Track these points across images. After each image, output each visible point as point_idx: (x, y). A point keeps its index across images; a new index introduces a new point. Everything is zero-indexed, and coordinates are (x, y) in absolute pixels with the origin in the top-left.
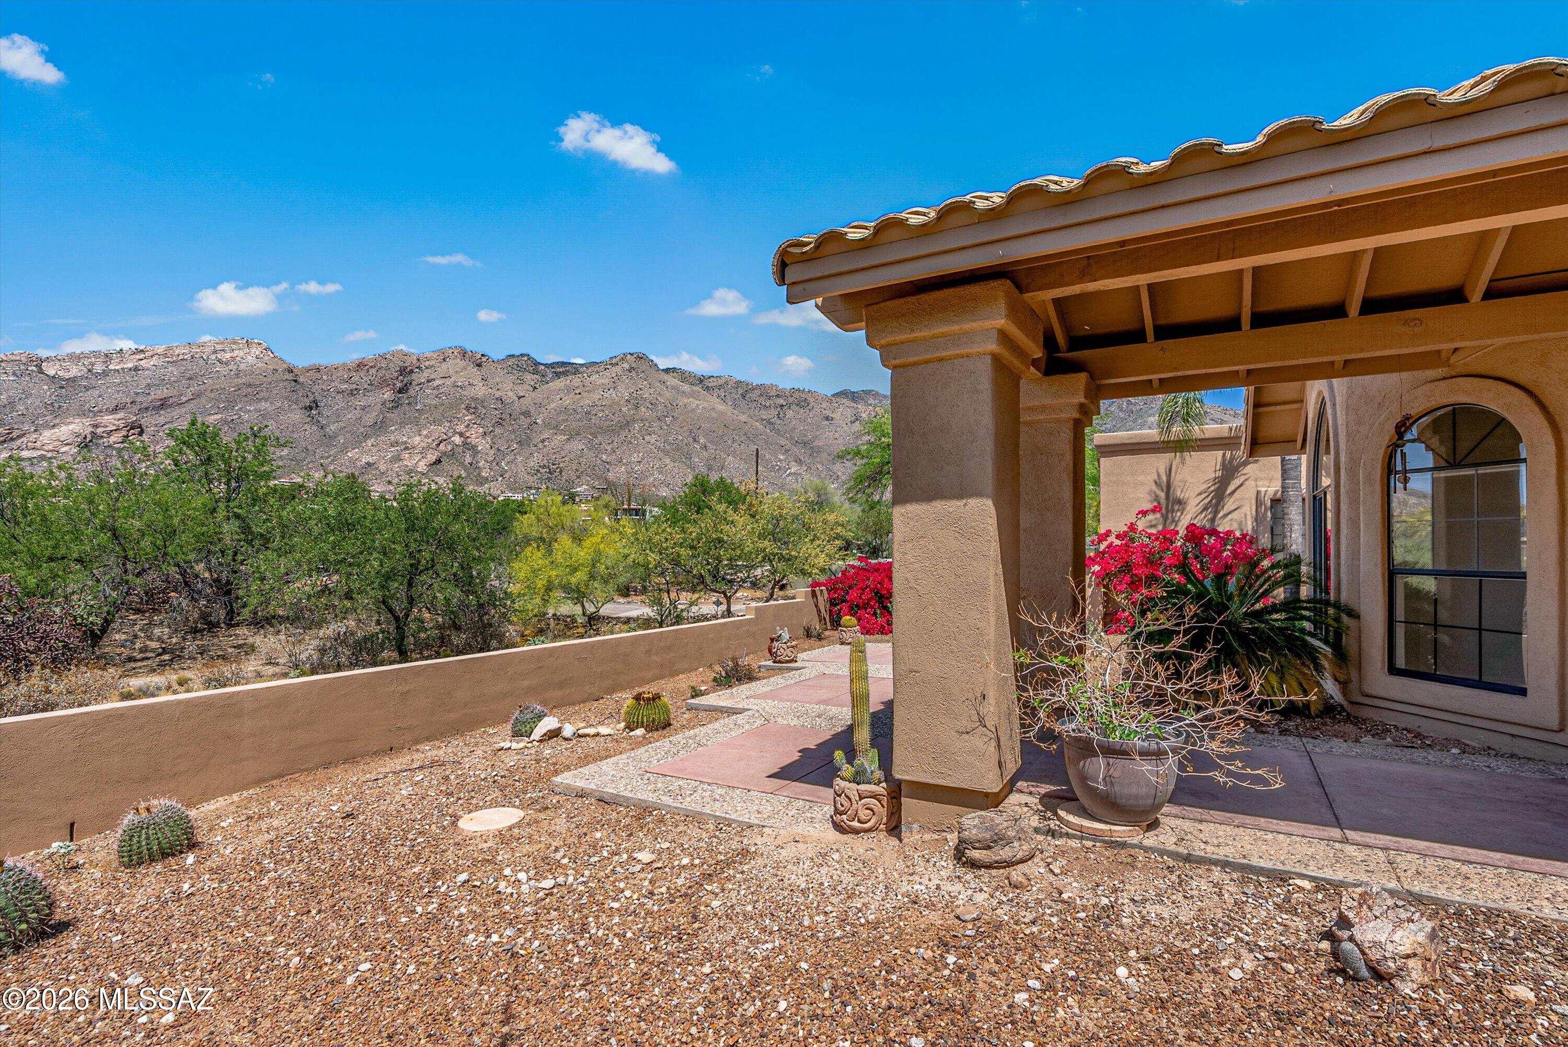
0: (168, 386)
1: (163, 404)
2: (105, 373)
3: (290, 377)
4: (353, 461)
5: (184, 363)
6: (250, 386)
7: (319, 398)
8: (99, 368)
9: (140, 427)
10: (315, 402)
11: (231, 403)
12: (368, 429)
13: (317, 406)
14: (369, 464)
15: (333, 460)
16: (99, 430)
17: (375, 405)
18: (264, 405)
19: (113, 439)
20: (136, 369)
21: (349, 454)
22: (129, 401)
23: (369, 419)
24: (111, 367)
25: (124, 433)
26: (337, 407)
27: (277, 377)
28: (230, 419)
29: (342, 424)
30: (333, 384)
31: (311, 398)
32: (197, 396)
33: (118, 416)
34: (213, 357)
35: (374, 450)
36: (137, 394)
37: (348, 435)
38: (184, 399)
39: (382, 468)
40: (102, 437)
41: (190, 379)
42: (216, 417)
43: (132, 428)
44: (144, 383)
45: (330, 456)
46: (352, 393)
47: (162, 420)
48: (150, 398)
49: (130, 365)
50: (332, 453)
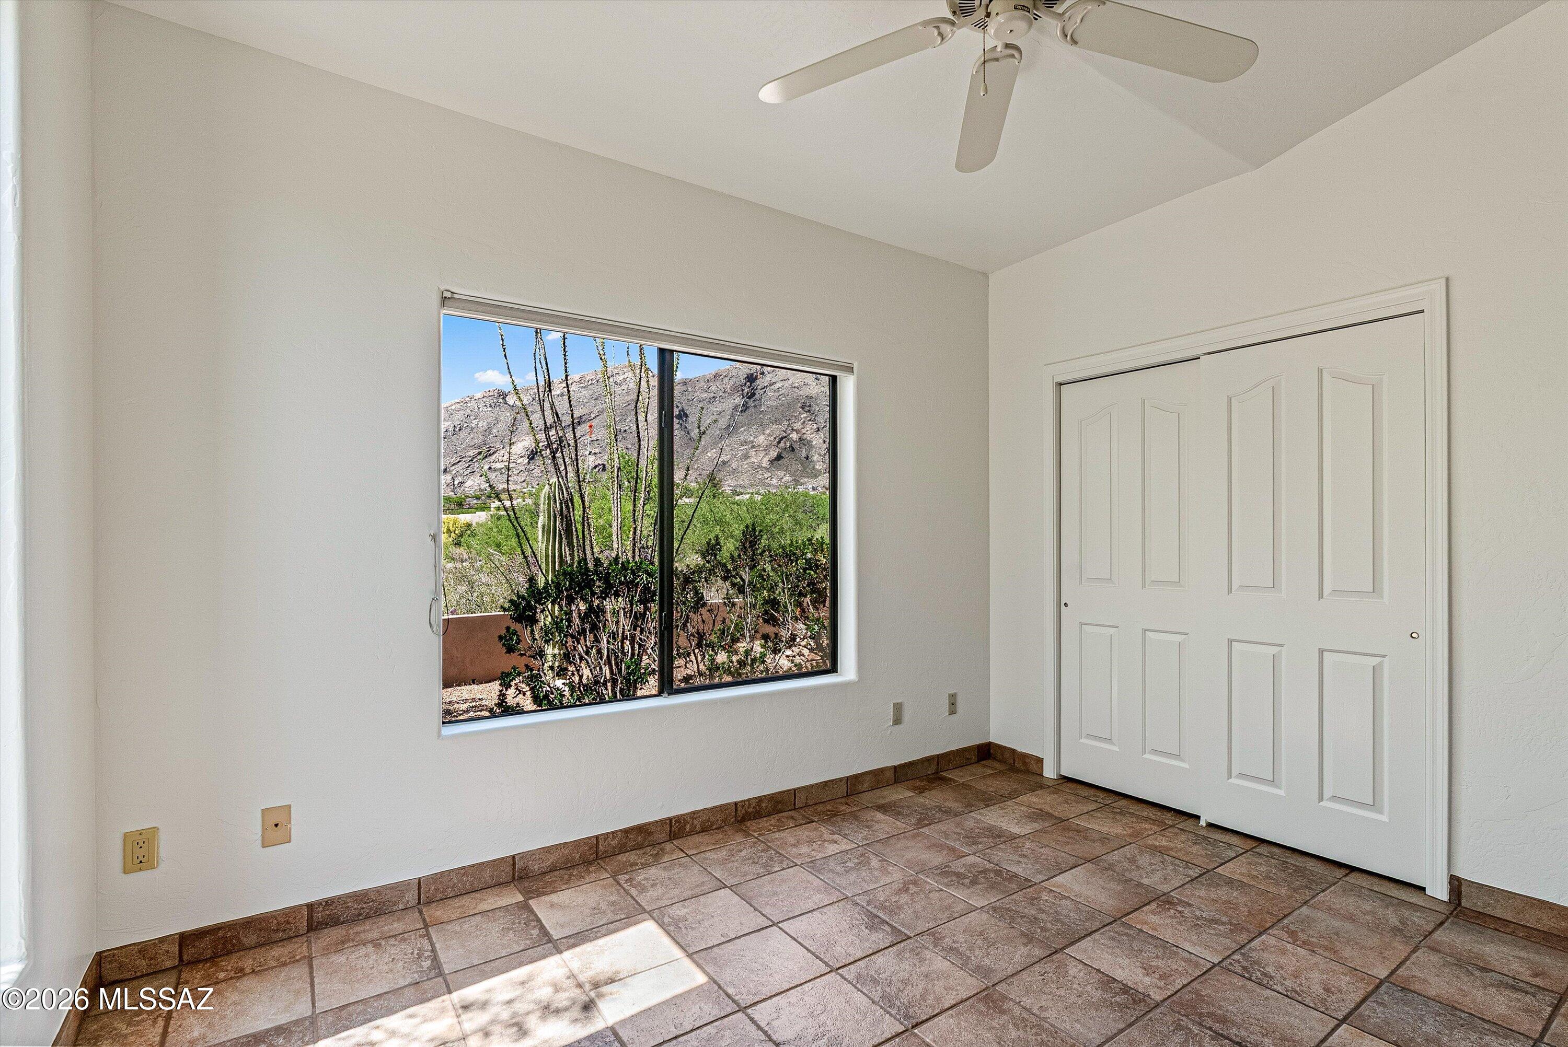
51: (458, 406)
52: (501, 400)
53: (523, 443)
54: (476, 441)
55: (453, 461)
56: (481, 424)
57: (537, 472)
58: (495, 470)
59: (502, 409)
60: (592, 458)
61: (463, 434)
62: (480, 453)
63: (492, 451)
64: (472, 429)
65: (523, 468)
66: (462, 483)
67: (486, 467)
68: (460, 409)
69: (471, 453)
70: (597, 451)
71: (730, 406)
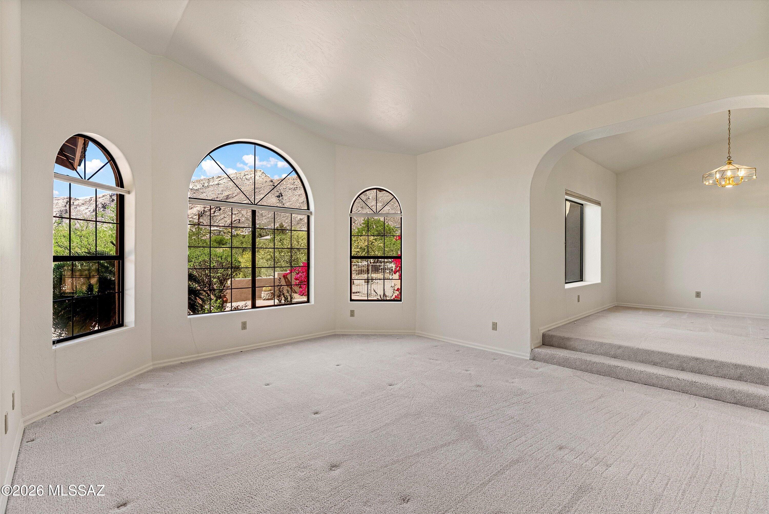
0: (229, 190)
1: (227, 198)
2: (208, 187)
3: (271, 184)
4: (295, 218)
7: (282, 192)
8: (206, 185)
9: (219, 207)
10: (281, 194)
13: (282, 196)
14: (301, 219)
15: (287, 218)
16: (206, 209)
19: (210, 212)
20: (218, 184)
24: (210, 184)
25: (214, 210)
27: (267, 184)
29: (291, 203)
30: (287, 186)
31: (279, 192)
34: (244, 177)
38: (234, 195)
40: (207, 212)
43: (217, 208)
44: (221, 190)
45: (286, 216)
49: (216, 183)
50: (287, 215)
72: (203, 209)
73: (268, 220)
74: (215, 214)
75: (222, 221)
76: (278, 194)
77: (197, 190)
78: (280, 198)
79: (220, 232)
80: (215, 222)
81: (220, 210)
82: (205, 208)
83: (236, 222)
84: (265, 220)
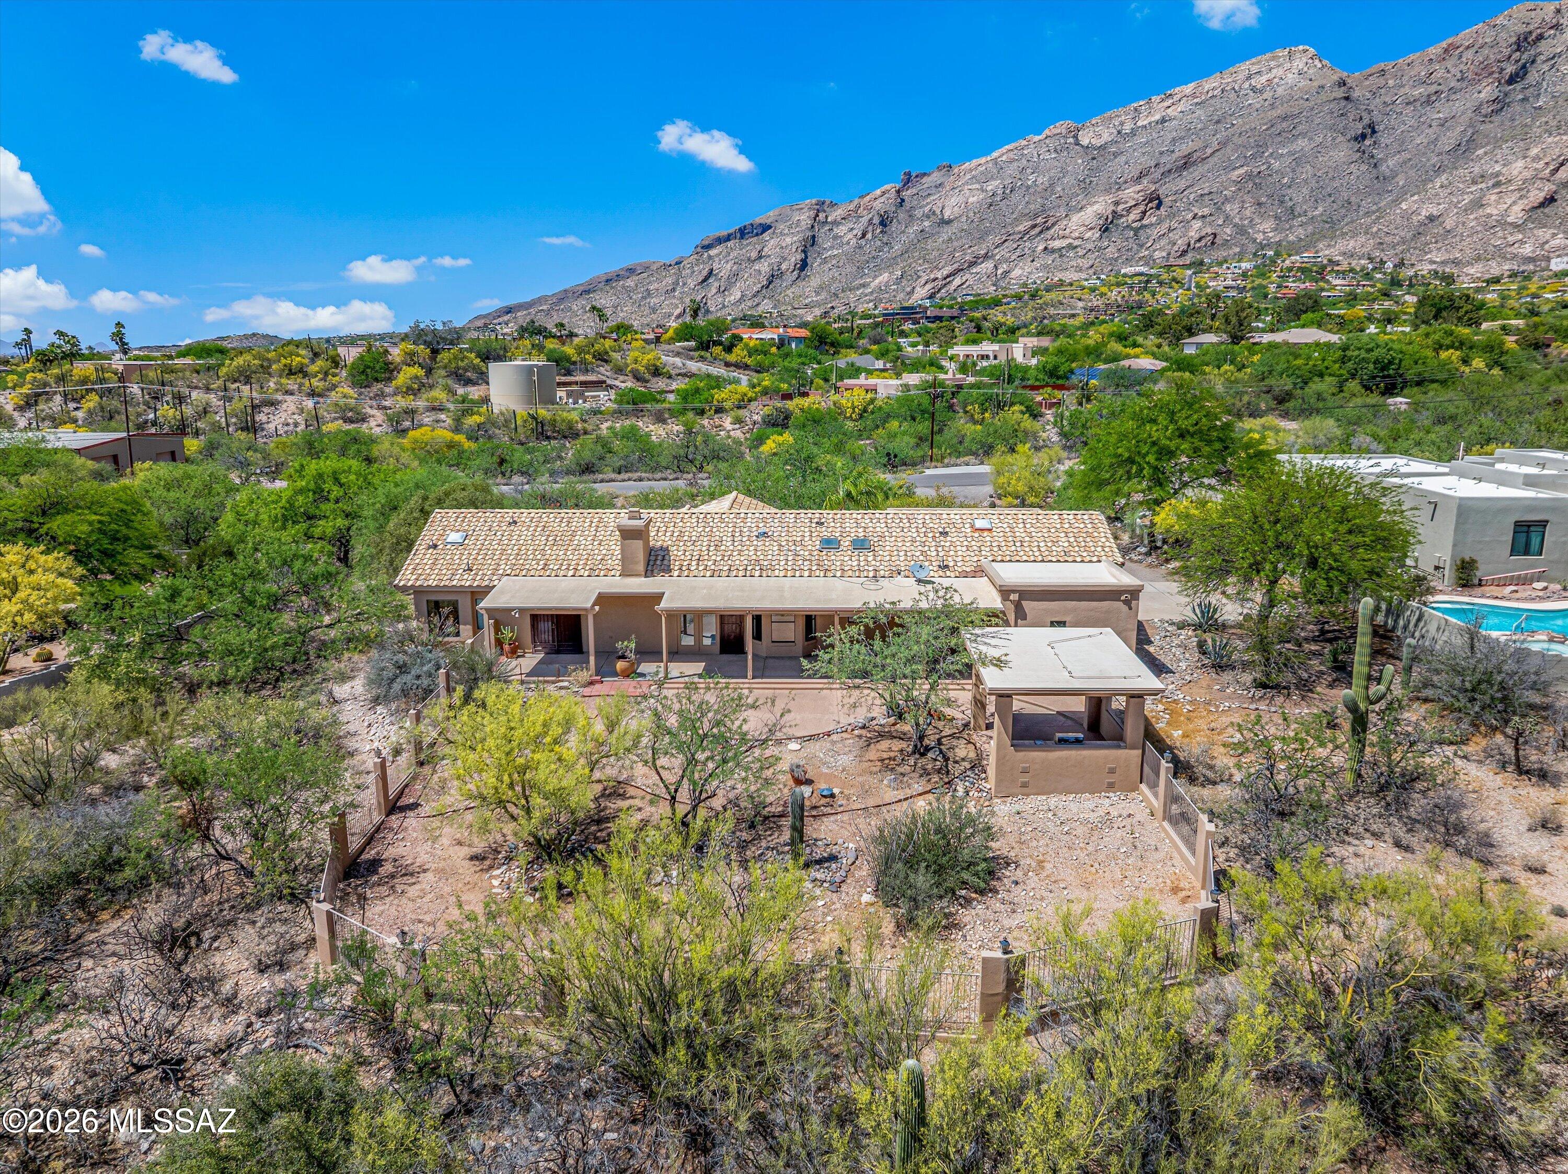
0: (1194, 137)
1: (1187, 163)
2: (1133, 133)
3: (1339, 93)
4: (1407, 216)
5: (1212, 102)
6: (1285, 118)
7: (1378, 118)
8: (1127, 128)
9: (1158, 198)
10: (1371, 125)
11: (1261, 147)
12: (1445, 157)
13: (1374, 132)
14: (1431, 219)
15: (1378, 218)
16: (1121, 207)
17: (1463, 113)
18: (1302, 143)
19: (1132, 217)
20: (1163, 121)
21: (1404, 206)
22: (1153, 163)
23: (1449, 140)
24: (1140, 123)
25: (1142, 208)
26: (1403, 128)
27: (1325, 95)
28: (1256, 171)
29: (1407, 156)
30: (1403, 91)
31: (1366, 121)
32: (1223, 144)
33: (1138, 188)
34: (1246, 85)
35: (1443, 193)
36: (1161, 153)
37: (1412, 173)
38: (1209, 151)
39: (1449, 223)
40: (1122, 216)
41: (1218, 122)
42: (1241, 171)
43: (1151, 201)
44: (1169, 137)
45: (1379, 209)
46: (1428, 101)
47: (1182, 184)
48: (1175, 156)
49: (1157, 117)
51: (1011, 155)
52: (1071, 140)
53: (1096, 207)
54: (1032, 207)
55: (998, 240)
56: (1040, 180)
57: (1111, 252)
58: (1053, 251)
59: (1072, 153)
60: (1197, 224)
61: (1015, 197)
62: (1034, 226)
63: (1049, 224)
64: (1028, 187)
65: (1090, 246)
66: (1006, 273)
67: (1041, 247)
68: (1012, 161)
69: (1021, 228)
70: (1206, 211)
71: (1468, 105)
72: (1112, 208)
73: (1310, 229)
74: (1145, 222)
75: (1163, 242)
76: (1359, 128)
77: (1103, 148)
78: (1367, 142)
79: (1148, 282)
80: (1141, 246)
81: (1158, 207)
82: (1117, 203)
83: (1203, 243)
84: (1301, 230)
